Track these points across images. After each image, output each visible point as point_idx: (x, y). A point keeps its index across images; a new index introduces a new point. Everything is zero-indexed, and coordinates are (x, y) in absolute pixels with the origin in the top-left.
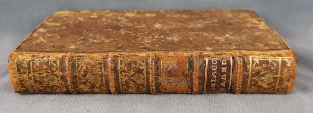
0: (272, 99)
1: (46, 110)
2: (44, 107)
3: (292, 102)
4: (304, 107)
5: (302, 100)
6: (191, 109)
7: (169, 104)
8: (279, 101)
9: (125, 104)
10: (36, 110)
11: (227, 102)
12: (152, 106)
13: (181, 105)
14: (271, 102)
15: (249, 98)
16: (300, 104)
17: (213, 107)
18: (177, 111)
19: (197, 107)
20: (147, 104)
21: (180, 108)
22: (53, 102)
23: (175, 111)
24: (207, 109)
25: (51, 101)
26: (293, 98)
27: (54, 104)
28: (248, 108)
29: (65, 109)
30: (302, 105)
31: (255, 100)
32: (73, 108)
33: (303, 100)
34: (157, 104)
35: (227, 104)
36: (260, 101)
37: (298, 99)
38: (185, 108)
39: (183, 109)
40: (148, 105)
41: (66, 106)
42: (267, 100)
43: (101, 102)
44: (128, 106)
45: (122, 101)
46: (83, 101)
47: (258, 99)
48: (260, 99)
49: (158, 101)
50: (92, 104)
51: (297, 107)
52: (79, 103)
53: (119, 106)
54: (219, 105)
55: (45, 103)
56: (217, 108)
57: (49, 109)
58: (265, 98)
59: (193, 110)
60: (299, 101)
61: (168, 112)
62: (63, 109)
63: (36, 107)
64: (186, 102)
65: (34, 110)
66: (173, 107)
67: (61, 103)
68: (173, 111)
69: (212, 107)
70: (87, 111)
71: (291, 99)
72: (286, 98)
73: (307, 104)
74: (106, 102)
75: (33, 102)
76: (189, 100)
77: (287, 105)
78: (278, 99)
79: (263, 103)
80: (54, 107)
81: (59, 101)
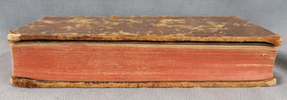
0: (234, 90)
1: (15, 98)
2: (13, 95)
3: (253, 94)
4: (263, 97)
5: (261, 91)
6: (156, 98)
7: (136, 93)
8: (240, 92)
9: (93, 94)
10: (5, 98)
11: (192, 93)
12: (119, 95)
13: (147, 93)
14: (233, 93)
15: (212, 89)
16: (259, 95)
17: (178, 95)
18: (143, 98)
19: (162, 96)
20: (115, 92)
21: (146, 96)
22: (22, 92)
23: (141, 98)
24: (171, 98)
25: (21, 91)
26: (253, 91)
27: (23, 94)
28: (210, 97)
29: (34, 97)
30: (261, 96)
31: (217, 91)
32: (42, 97)
33: (263, 91)
34: (124, 93)
35: (192, 95)
36: (222, 93)
37: (258, 91)
38: (150, 96)
39: (148, 97)
40: (115, 94)
41: (35, 95)
42: (229, 91)
43: (70, 92)
44: (96, 95)
45: (90, 91)
46: (52, 91)
47: (220, 91)
48: (222, 90)
49: (125, 91)
50: (61, 92)
51: (256, 97)
52: (48, 93)
53: (87, 95)
54: (184, 94)
55: (15, 93)
56: (181, 96)
57: (18, 97)
58: (227, 89)
59: (158, 99)
60: (259, 92)
61: (134, 99)
62: (32, 98)
63: (6, 96)
64: (152, 92)
65: (3, 98)
66: (139, 95)
67: (30, 93)
68: (139, 98)
69: (176, 95)
70: (55, 98)
71: (252, 91)
72: (247, 90)
73: (266, 94)
74: (75, 92)
75: (3, 91)
76: (155, 90)
77: (248, 97)
78: (240, 91)
79: (224, 94)
80: (23, 96)
81: (28, 91)
